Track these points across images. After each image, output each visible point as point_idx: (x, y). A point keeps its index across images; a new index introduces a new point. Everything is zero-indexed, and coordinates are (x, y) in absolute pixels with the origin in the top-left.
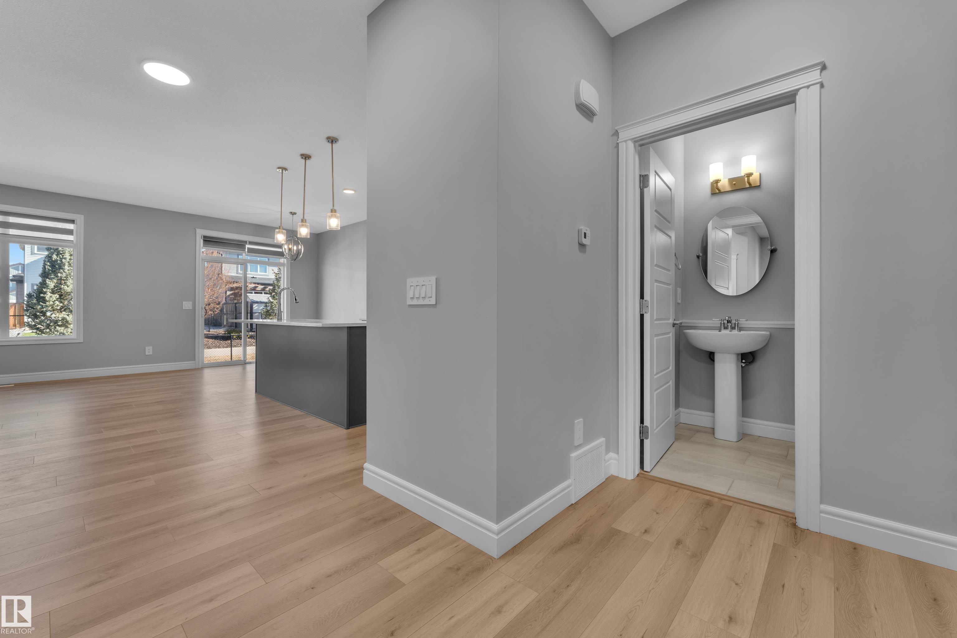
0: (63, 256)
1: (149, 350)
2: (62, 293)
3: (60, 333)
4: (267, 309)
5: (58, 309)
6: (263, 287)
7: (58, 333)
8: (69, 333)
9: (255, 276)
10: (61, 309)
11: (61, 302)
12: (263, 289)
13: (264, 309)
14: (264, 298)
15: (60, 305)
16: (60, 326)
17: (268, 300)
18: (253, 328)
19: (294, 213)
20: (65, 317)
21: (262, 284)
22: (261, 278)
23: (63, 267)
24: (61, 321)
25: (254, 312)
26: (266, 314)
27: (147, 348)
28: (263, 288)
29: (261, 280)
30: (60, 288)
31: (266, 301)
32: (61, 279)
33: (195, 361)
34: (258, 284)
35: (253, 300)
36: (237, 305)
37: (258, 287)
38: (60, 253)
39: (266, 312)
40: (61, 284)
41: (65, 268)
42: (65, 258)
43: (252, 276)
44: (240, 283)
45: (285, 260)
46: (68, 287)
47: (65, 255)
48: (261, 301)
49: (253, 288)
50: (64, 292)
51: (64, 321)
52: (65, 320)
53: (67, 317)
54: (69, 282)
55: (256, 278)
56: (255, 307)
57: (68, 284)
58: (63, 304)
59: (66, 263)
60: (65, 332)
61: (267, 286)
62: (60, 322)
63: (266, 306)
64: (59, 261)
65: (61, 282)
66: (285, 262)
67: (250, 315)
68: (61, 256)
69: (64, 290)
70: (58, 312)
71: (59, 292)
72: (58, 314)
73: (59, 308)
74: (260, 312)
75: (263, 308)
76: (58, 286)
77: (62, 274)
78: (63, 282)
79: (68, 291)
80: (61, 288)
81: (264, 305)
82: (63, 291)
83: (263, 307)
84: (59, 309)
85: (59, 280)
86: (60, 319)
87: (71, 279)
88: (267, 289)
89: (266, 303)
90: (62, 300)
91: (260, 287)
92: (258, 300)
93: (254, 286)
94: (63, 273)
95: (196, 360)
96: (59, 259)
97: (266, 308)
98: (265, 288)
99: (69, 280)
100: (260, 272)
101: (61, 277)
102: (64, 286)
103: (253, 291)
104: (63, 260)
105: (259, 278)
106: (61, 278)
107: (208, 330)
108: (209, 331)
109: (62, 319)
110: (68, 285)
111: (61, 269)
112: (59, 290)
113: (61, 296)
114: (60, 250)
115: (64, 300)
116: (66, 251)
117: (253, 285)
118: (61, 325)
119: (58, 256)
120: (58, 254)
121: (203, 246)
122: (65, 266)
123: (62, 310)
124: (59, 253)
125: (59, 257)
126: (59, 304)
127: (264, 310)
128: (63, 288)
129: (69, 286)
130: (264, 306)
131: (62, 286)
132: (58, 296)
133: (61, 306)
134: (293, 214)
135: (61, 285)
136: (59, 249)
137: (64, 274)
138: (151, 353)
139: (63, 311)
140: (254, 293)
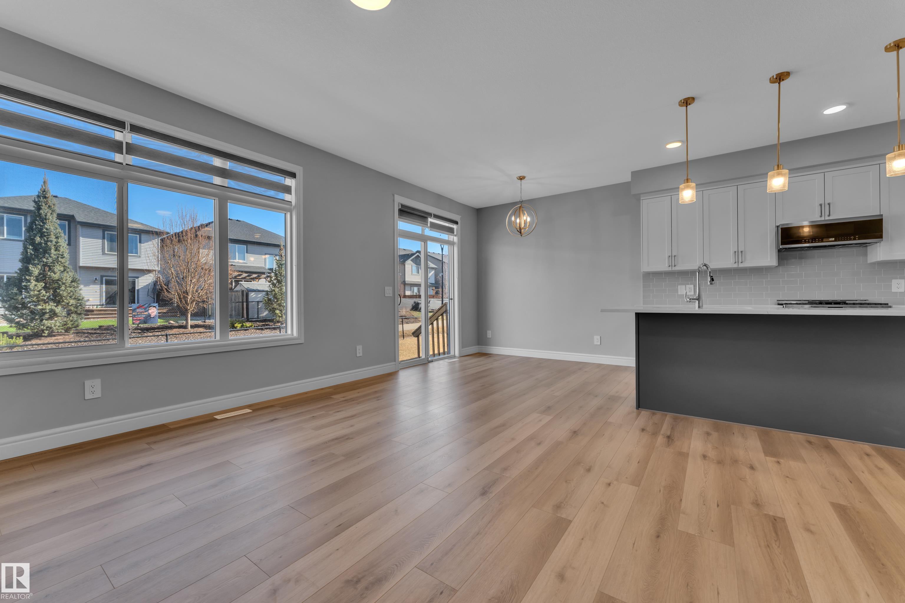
1: (359, 351)
2: (48, 280)
8: (57, 327)
9: (233, 264)
13: (264, 297)
18: (249, 318)
19: (523, 177)
21: (246, 272)
22: (239, 266)
23: (49, 251)
25: (250, 300)
27: (358, 348)
31: (267, 289)
32: (46, 265)
33: (395, 361)
35: (248, 288)
41: (51, 252)
46: (55, 274)
48: (257, 290)
50: (51, 280)
53: (56, 309)
54: (57, 269)
55: (234, 265)
56: (252, 295)
57: (55, 270)
59: (52, 247)
63: (267, 294)
64: (43, 244)
65: (47, 268)
67: (246, 304)
69: (50, 277)
70: (44, 303)
72: (44, 305)
73: (45, 298)
74: (259, 300)
76: (43, 273)
77: (48, 259)
78: (49, 268)
79: (56, 279)
80: (47, 275)
85: (44, 265)
87: (58, 265)
89: (267, 291)
92: (255, 288)
93: (238, 274)
97: (267, 297)
99: (56, 266)
101: (46, 262)
102: (50, 273)
103: (243, 279)
107: (204, 320)
108: (205, 322)
110: (55, 272)
111: (46, 253)
112: (45, 278)
113: (47, 284)
122: (51, 250)
123: (50, 300)
126: (45, 293)
129: (57, 273)
130: (265, 295)
131: (48, 273)
132: (44, 285)
134: (521, 179)
135: (47, 271)
137: (50, 260)
138: (361, 355)
139: (50, 302)
140: (245, 281)
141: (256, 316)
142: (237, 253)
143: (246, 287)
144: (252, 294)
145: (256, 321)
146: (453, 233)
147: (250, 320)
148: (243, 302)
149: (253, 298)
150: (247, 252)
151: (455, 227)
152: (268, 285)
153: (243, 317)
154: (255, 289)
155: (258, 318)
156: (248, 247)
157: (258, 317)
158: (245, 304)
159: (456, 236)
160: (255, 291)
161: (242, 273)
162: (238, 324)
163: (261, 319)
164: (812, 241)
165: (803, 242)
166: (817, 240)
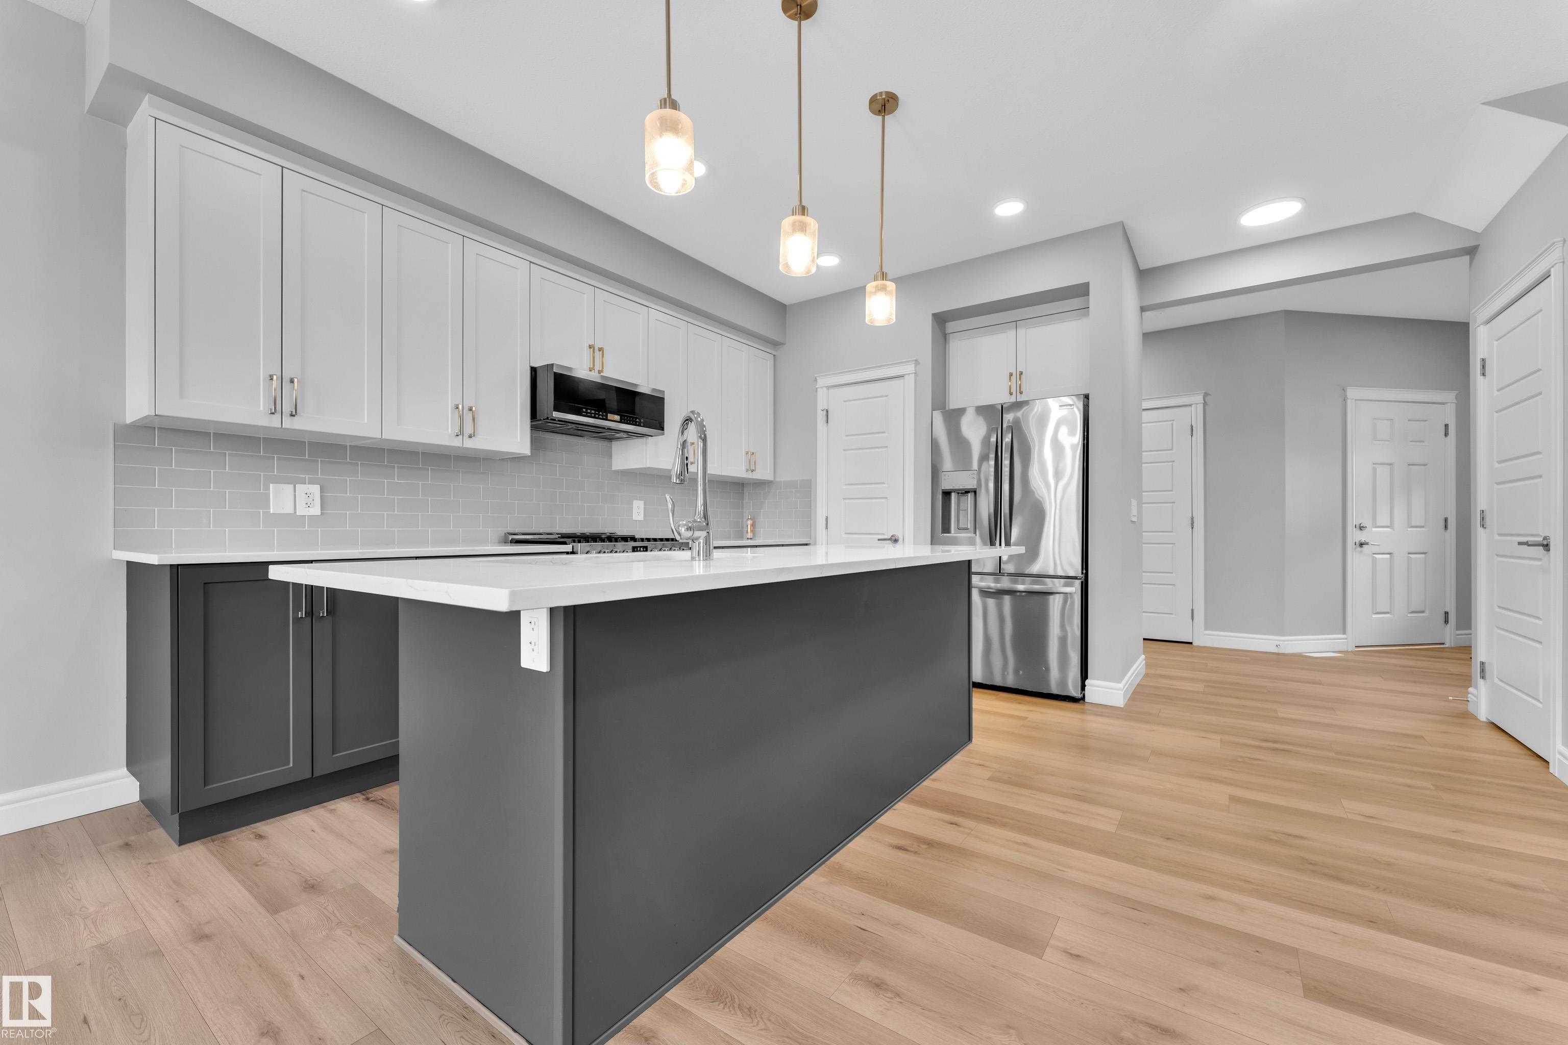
164: (595, 414)
165: (584, 412)
166: (601, 413)
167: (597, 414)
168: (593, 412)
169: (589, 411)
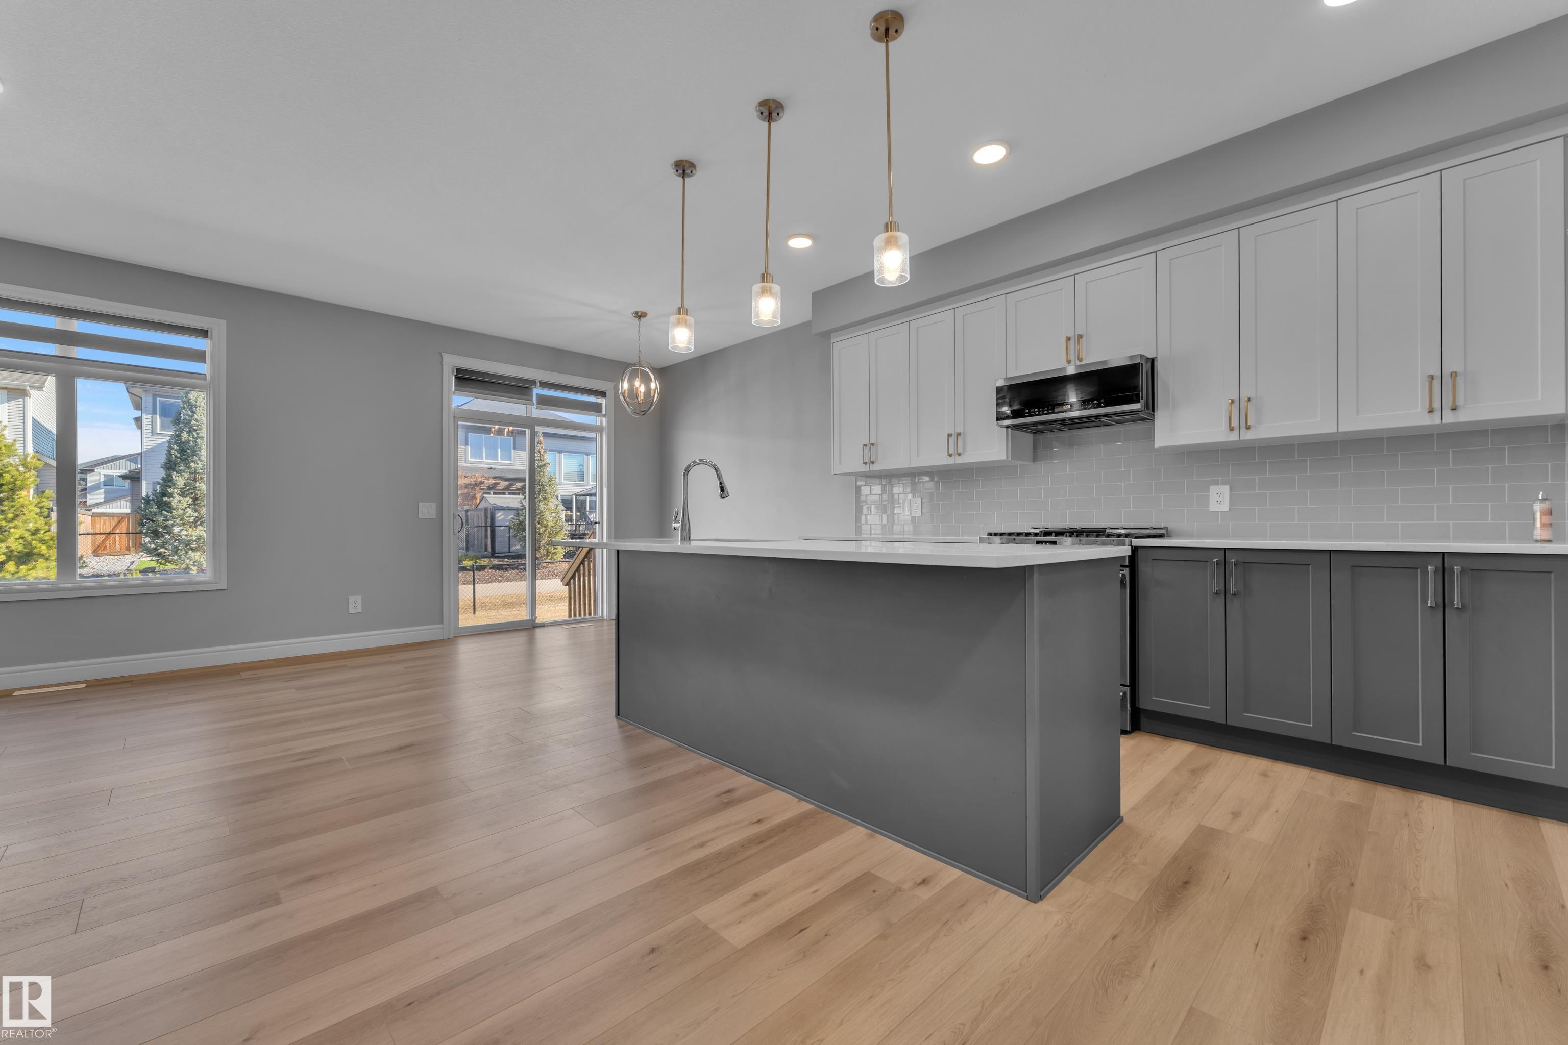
0: (197, 434)
1: (355, 604)
2: (196, 495)
3: (194, 562)
4: (518, 520)
5: (190, 522)
6: (507, 483)
7: (192, 561)
9: (493, 467)
10: (195, 522)
11: (196, 511)
12: (507, 488)
13: (514, 519)
14: (512, 501)
15: (194, 515)
16: (195, 550)
17: (521, 505)
18: (496, 552)
19: (642, 313)
20: (201, 534)
21: (506, 479)
22: (503, 469)
23: (199, 452)
24: (195, 541)
25: (497, 524)
26: (518, 528)
27: (351, 599)
28: (507, 486)
29: (503, 472)
30: (194, 488)
31: (518, 505)
32: (195, 473)
33: (442, 623)
34: (501, 478)
35: (495, 504)
36: (469, 514)
37: (500, 483)
38: (194, 429)
39: (517, 524)
40: (195, 480)
41: (202, 454)
42: (202, 438)
43: (489, 466)
44: (471, 478)
45: (604, 419)
47: (202, 433)
48: (508, 507)
49: (491, 485)
50: (200, 493)
51: (200, 542)
52: (202, 541)
55: (495, 469)
56: (499, 516)
58: (199, 513)
59: (203, 446)
60: (201, 560)
61: (514, 483)
62: (195, 543)
63: (518, 514)
64: (191, 442)
65: (195, 476)
66: (605, 424)
67: (491, 530)
68: (194, 434)
69: (200, 490)
70: (190, 527)
71: (192, 493)
72: (191, 530)
73: (192, 520)
74: (507, 524)
75: (512, 518)
76: (190, 485)
77: (198, 464)
78: (198, 477)
80: (196, 487)
81: (514, 512)
82: (198, 492)
83: (512, 516)
84: (193, 522)
85: (193, 473)
86: (194, 538)
88: (514, 486)
89: (517, 509)
90: (197, 507)
91: (504, 484)
93: (494, 482)
94: (199, 462)
95: (444, 623)
96: (192, 439)
97: (517, 518)
98: (511, 485)
100: (501, 460)
101: (195, 468)
102: (200, 483)
103: (492, 490)
104: (199, 441)
105: (498, 469)
106: (196, 470)
109: (198, 539)
111: (195, 455)
112: (192, 489)
113: (195, 499)
114: (194, 424)
115: (201, 507)
116: (202, 425)
117: (492, 481)
118: (197, 548)
119: (191, 434)
120: (191, 431)
121: (455, 390)
122: (202, 451)
123: (198, 523)
124: (191, 429)
125: (191, 436)
126: (192, 513)
127: (514, 521)
128: (199, 486)
130: (515, 516)
131: (197, 485)
132: (191, 500)
133: (196, 517)
134: (640, 317)
135: (196, 482)
136: (192, 423)
137: (200, 464)
138: (359, 610)
139: (198, 525)
140: (495, 493)
141: (506, 549)
142: (499, 450)
143: (492, 503)
144: (499, 514)
145: (505, 556)
146: (600, 411)
147: (496, 555)
148: (486, 527)
149: (500, 520)
150: (514, 448)
151: (602, 401)
152: (519, 500)
153: (486, 550)
154: (505, 506)
155: (509, 552)
156: (516, 439)
157: (509, 550)
158: (489, 529)
159: (604, 416)
160: (504, 510)
161: (500, 481)
162: (468, 561)
163: (514, 554)
164: (1039, 411)
165: (1027, 413)
166: (1046, 409)
167: (1041, 411)
168: (1037, 410)
169: (1032, 410)
